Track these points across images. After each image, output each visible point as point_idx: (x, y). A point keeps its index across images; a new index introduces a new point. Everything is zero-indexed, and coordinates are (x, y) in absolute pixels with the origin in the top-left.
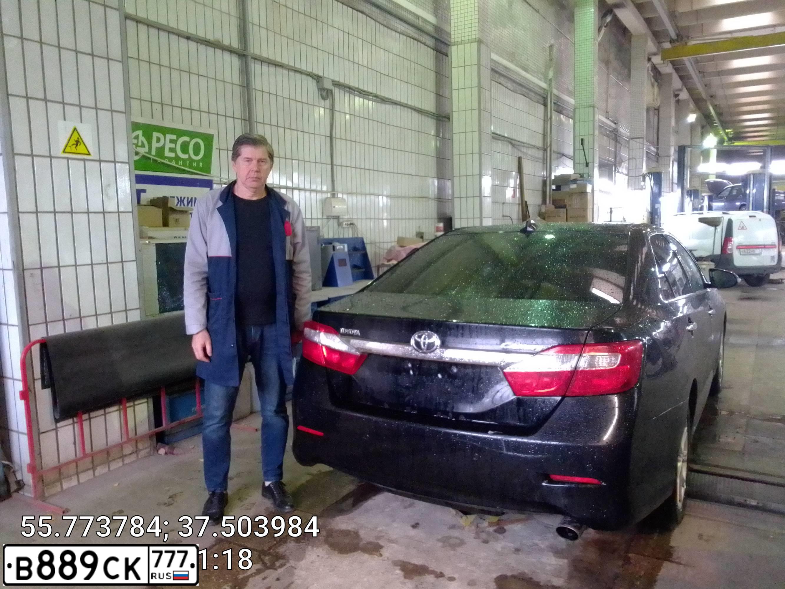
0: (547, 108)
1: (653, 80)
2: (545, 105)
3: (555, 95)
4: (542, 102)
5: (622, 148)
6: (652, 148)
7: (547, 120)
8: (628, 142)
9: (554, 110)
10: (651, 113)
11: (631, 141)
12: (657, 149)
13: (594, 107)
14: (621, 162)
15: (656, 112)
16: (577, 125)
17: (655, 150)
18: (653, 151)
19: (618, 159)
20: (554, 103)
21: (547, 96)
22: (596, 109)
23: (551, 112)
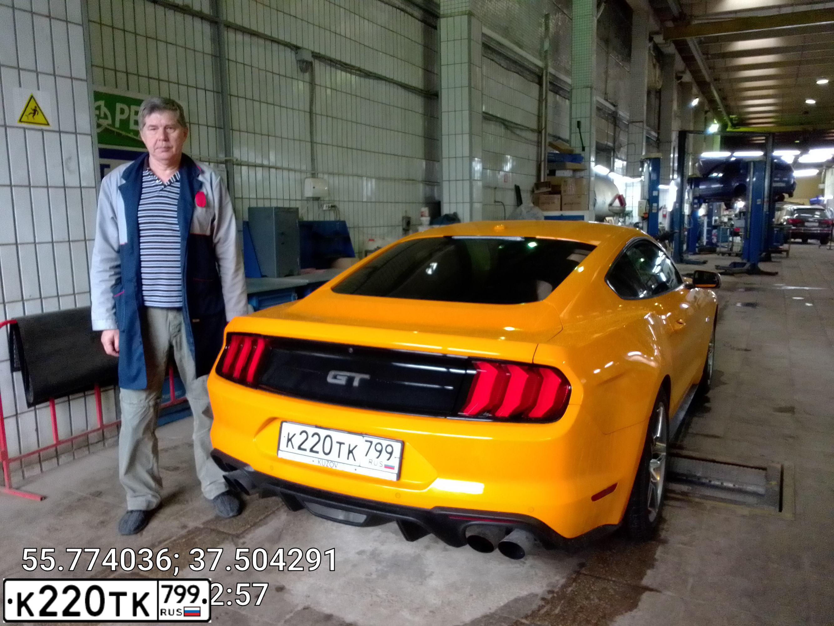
0: (542, 88)
1: (654, 60)
2: (540, 84)
3: (550, 74)
4: (537, 80)
5: (622, 132)
6: (654, 134)
7: (541, 100)
8: (627, 126)
9: (550, 90)
10: (653, 96)
11: (630, 125)
12: (658, 134)
13: (591, 88)
14: (620, 146)
15: (658, 94)
16: (574, 107)
17: (656, 136)
18: (654, 137)
19: (616, 144)
20: (550, 83)
21: (542, 74)
22: (593, 90)
23: (546, 93)
